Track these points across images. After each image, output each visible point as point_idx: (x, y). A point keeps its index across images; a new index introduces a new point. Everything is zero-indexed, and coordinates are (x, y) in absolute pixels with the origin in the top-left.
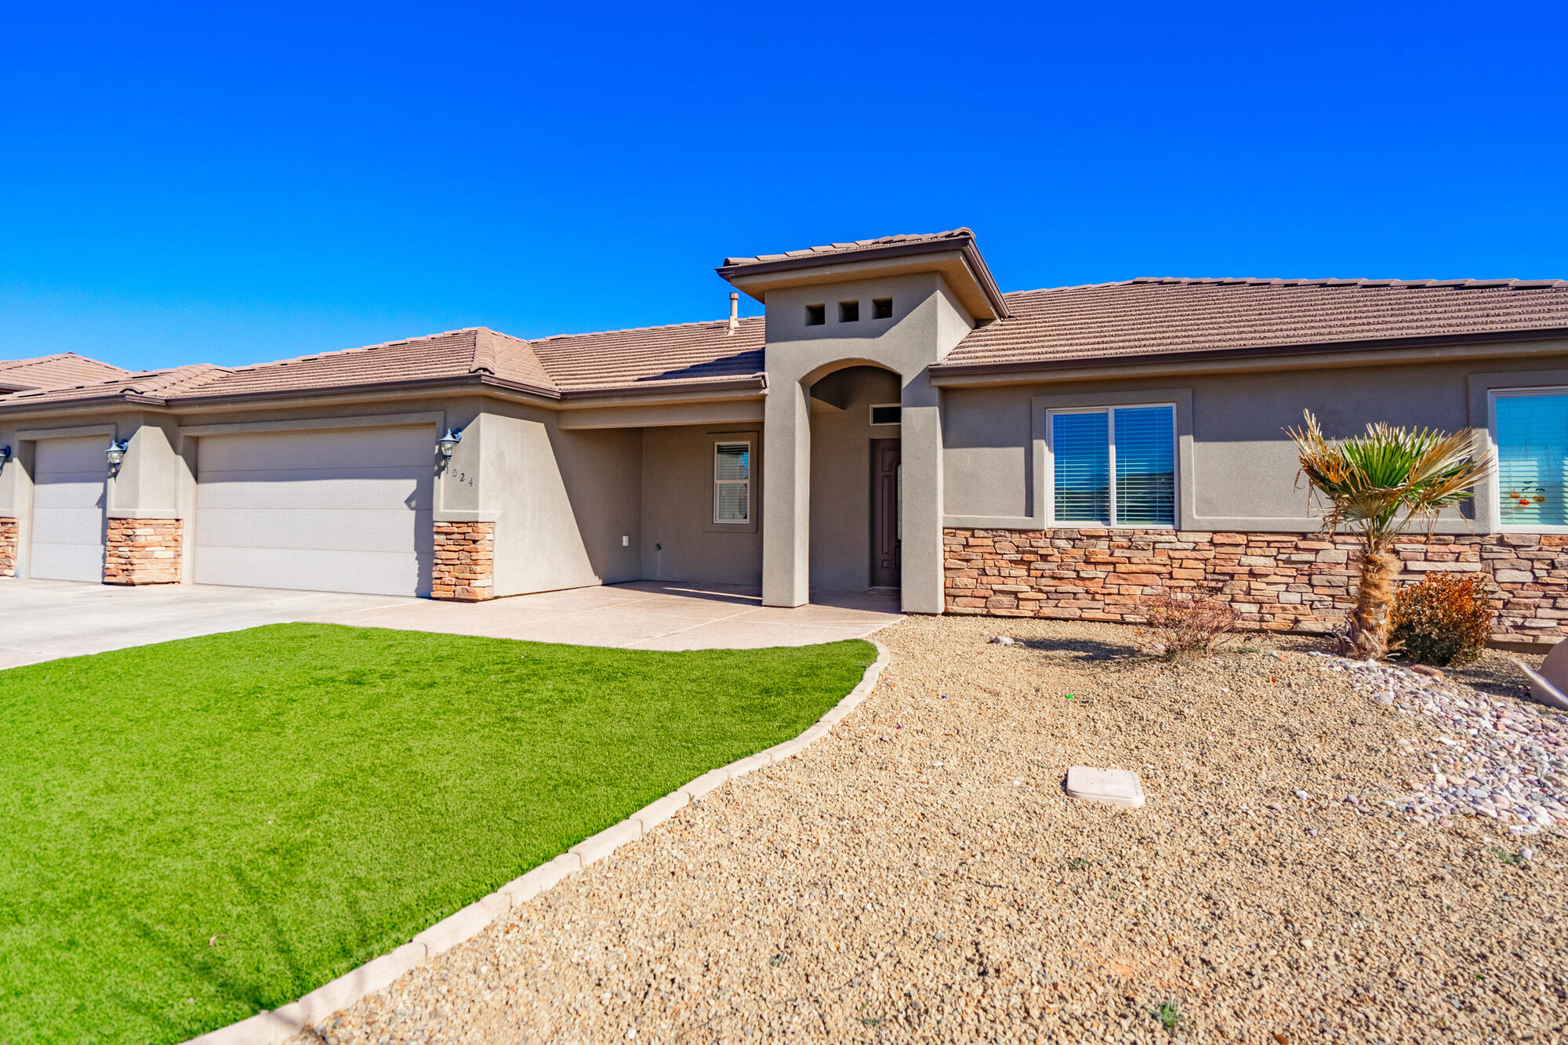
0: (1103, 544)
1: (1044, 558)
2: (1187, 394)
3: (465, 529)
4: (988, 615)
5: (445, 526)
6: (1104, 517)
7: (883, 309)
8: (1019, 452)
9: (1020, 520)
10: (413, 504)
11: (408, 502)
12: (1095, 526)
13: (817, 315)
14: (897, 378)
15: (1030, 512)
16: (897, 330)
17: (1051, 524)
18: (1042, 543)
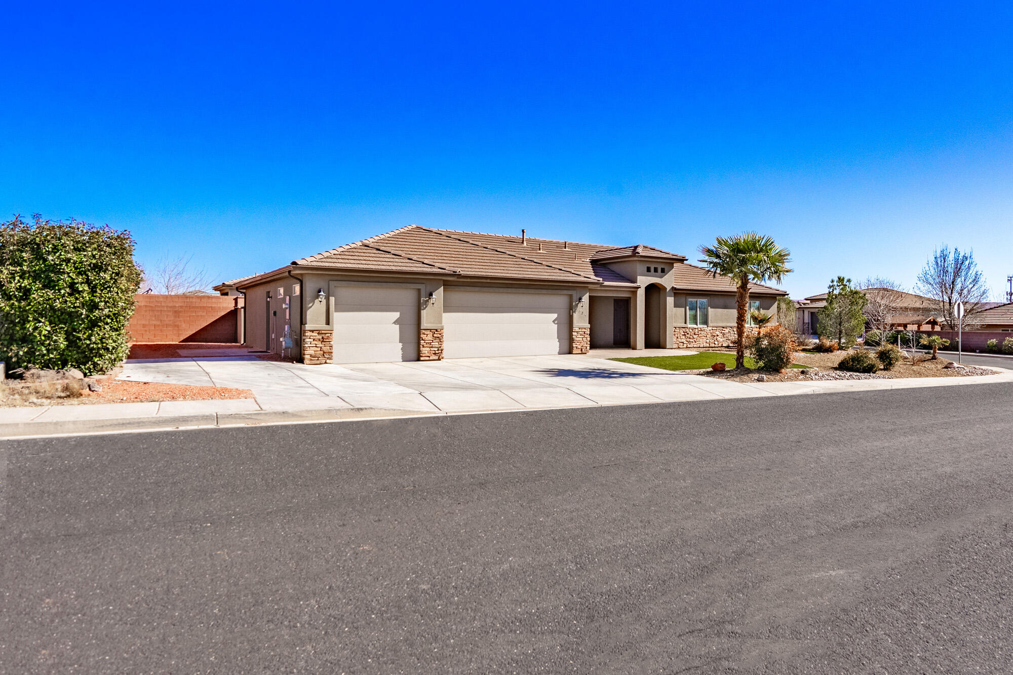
0: (697, 330)
1: (688, 334)
2: (709, 298)
3: (584, 330)
4: (679, 348)
5: (577, 329)
6: (697, 325)
7: (663, 271)
8: (683, 309)
9: (684, 325)
10: (556, 322)
11: (554, 322)
12: (695, 326)
13: (649, 270)
14: (666, 289)
15: (686, 323)
16: (666, 276)
17: (689, 326)
18: (687, 330)
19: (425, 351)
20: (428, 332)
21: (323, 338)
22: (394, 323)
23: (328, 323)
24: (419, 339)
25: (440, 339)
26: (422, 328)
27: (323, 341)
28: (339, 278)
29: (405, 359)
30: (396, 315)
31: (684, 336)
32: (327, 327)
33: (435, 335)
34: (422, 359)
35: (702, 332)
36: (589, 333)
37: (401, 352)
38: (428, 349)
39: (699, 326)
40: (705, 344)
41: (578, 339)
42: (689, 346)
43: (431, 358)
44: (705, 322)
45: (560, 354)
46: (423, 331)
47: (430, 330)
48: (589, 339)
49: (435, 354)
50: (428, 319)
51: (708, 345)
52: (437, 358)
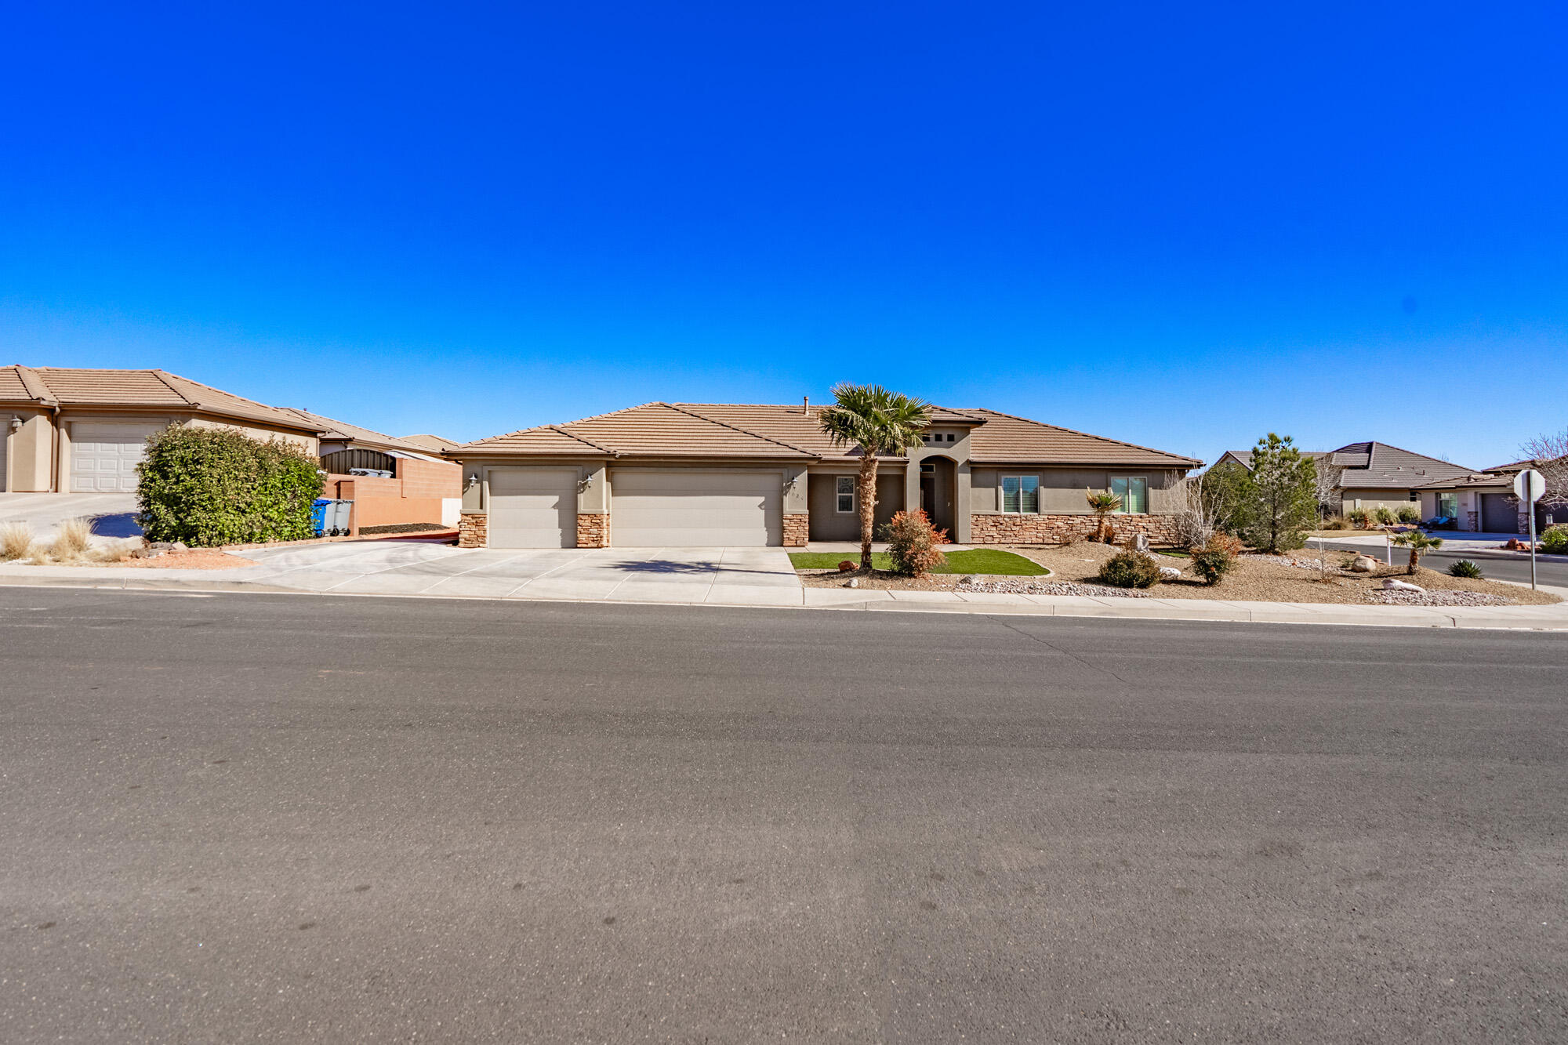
0: (1018, 519)
1: (1001, 524)
2: (1041, 474)
3: (800, 518)
5: (789, 516)
6: (1018, 511)
7: (951, 438)
8: (994, 490)
9: (994, 512)
10: (763, 507)
11: (760, 506)
12: (1016, 514)
13: (926, 438)
14: (957, 463)
15: (997, 509)
16: (955, 446)
17: (1003, 513)
18: (1001, 519)
19: (582, 537)
20: (586, 517)
21: (476, 522)
22: (554, 507)
23: (481, 508)
24: (577, 524)
25: (599, 525)
26: (579, 513)
27: (477, 525)
28: (494, 463)
29: (564, 546)
30: (555, 499)
31: (994, 529)
32: (481, 511)
33: (593, 521)
34: (579, 546)
35: (1028, 523)
36: (807, 520)
37: (560, 538)
38: (586, 535)
39: (1022, 513)
40: (1034, 539)
41: (790, 528)
42: (1002, 541)
43: (589, 545)
44: (1035, 507)
45: (768, 545)
46: (581, 517)
47: (589, 515)
48: (807, 528)
49: (593, 541)
50: (584, 503)
51: (1041, 541)
52: (596, 545)
